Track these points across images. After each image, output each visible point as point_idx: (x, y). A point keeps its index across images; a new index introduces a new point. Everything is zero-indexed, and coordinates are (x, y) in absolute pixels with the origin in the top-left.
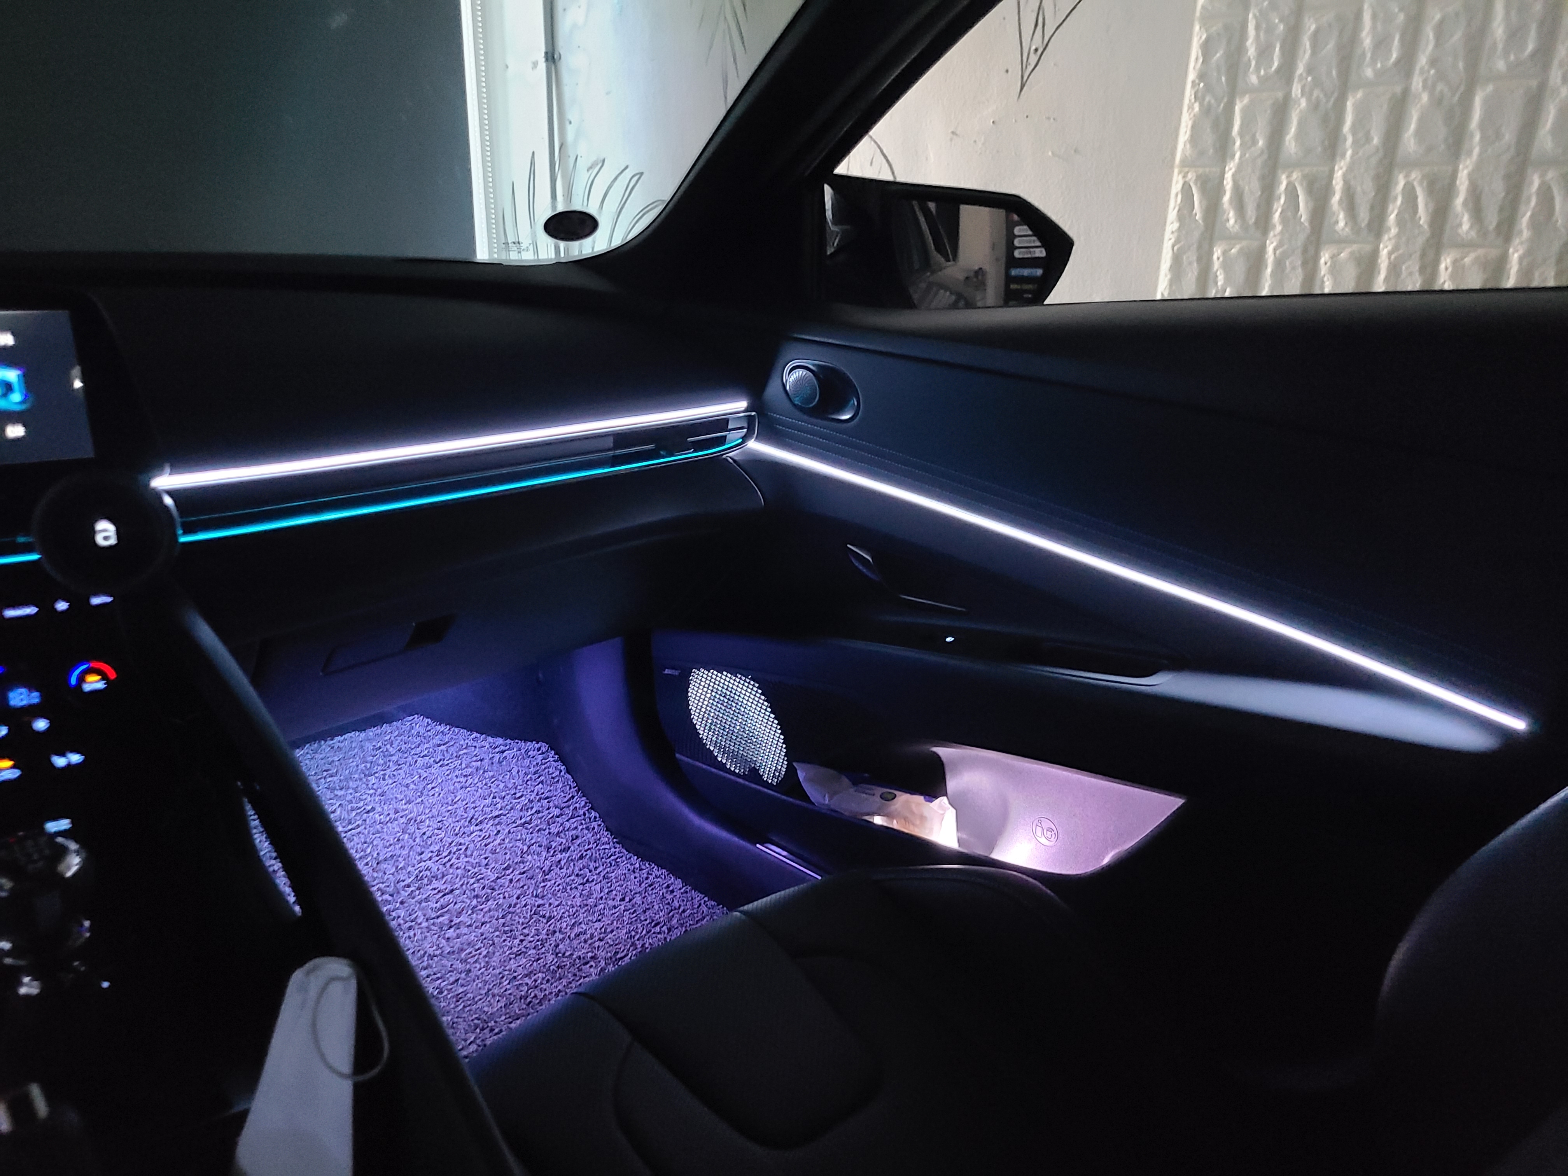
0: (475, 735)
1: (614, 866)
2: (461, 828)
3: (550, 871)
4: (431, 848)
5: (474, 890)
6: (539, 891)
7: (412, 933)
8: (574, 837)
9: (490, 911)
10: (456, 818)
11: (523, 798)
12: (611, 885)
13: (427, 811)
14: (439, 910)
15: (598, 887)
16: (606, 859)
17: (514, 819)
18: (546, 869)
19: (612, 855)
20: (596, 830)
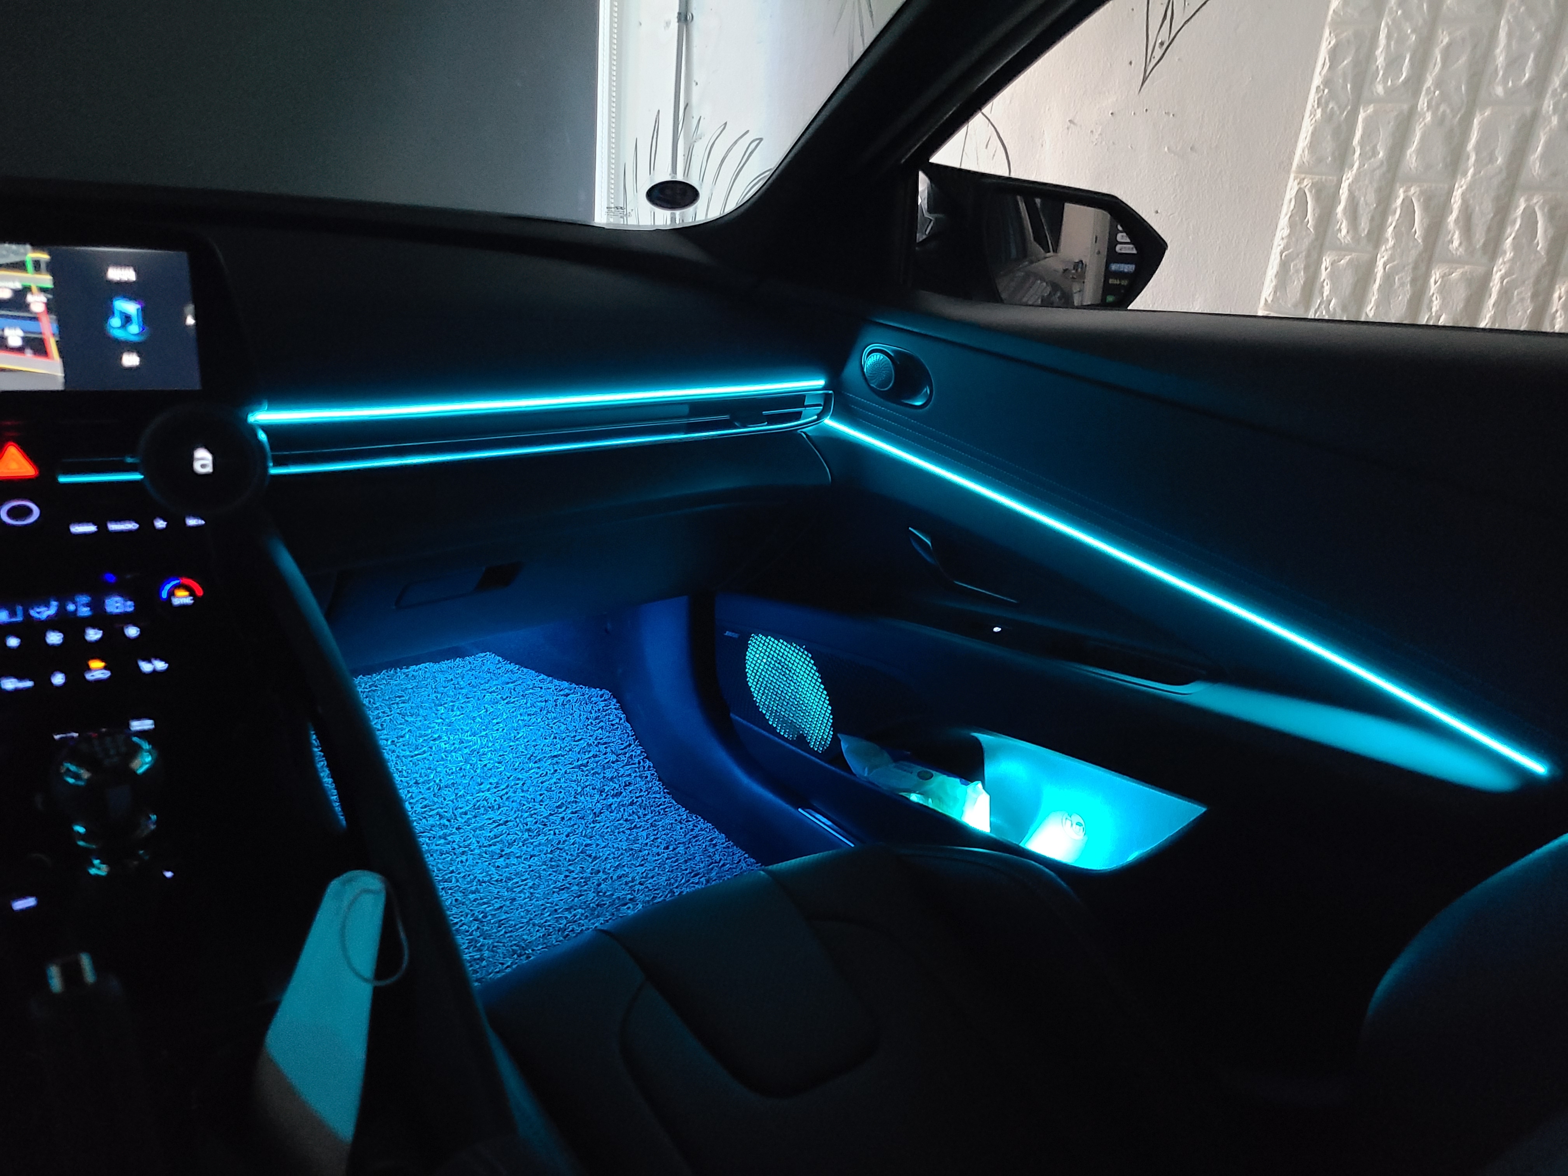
0: (542, 676)
1: (663, 814)
2: (520, 763)
3: (601, 813)
4: (491, 780)
5: (527, 825)
6: (588, 831)
7: (464, 858)
8: (627, 784)
9: (540, 844)
10: (516, 754)
11: (582, 741)
12: (657, 833)
13: (490, 744)
14: (492, 839)
15: (644, 834)
16: (655, 808)
17: (571, 760)
18: (597, 811)
19: (661, 805)
20: (648, 779)
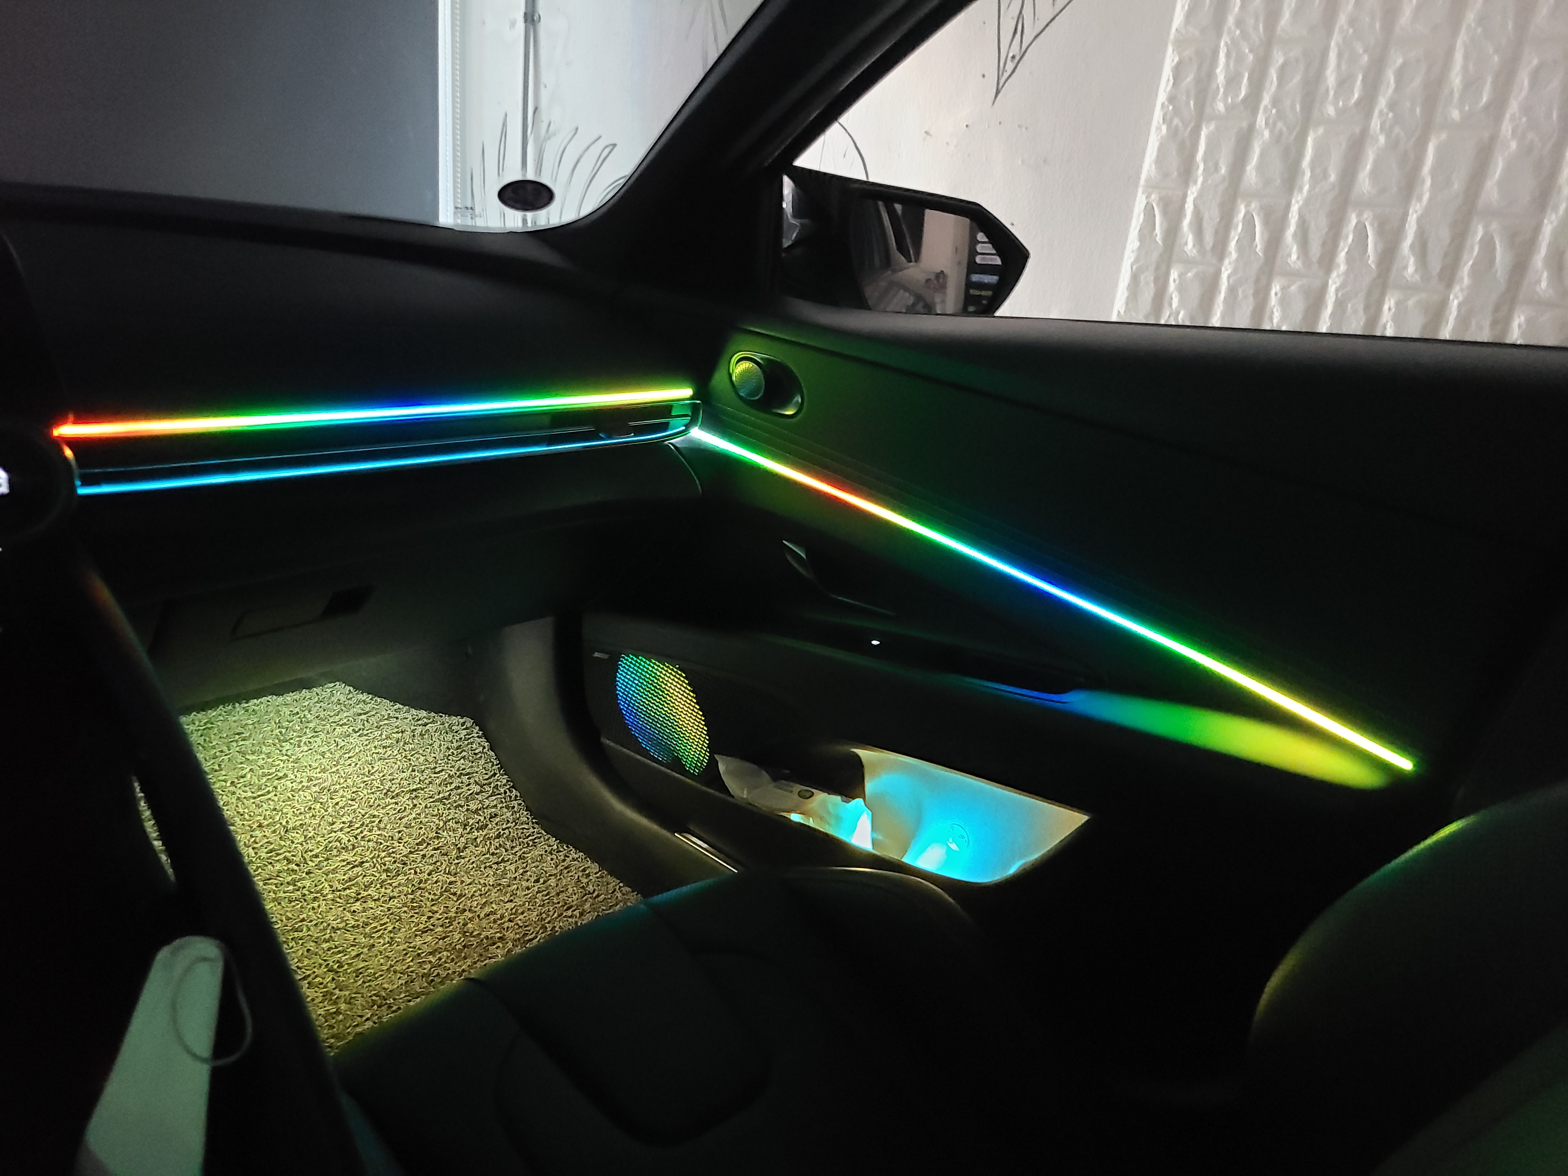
0: (398, 706)
1: (532, 846)
2: (376, 799)
3: (465, 848)
5: (385, 865)
6: (452, 868)
7: (316, 905)
8: (493, 815)
9: (399, 884)
10: (371, 789)
11: (443, 773)
12: (527, 866)
13: (342, 781)
14: (346, 882)
15: (513, 867)
16: (524, 839)
17: (431, 793)
18: (461, 846)
19: (529, 836)
20: (515, 809)
